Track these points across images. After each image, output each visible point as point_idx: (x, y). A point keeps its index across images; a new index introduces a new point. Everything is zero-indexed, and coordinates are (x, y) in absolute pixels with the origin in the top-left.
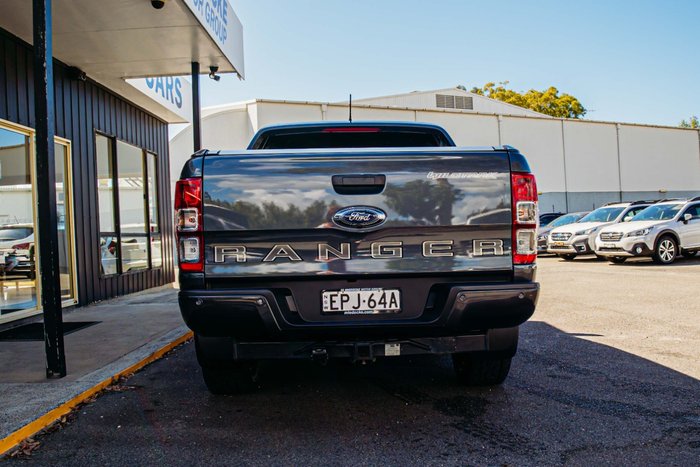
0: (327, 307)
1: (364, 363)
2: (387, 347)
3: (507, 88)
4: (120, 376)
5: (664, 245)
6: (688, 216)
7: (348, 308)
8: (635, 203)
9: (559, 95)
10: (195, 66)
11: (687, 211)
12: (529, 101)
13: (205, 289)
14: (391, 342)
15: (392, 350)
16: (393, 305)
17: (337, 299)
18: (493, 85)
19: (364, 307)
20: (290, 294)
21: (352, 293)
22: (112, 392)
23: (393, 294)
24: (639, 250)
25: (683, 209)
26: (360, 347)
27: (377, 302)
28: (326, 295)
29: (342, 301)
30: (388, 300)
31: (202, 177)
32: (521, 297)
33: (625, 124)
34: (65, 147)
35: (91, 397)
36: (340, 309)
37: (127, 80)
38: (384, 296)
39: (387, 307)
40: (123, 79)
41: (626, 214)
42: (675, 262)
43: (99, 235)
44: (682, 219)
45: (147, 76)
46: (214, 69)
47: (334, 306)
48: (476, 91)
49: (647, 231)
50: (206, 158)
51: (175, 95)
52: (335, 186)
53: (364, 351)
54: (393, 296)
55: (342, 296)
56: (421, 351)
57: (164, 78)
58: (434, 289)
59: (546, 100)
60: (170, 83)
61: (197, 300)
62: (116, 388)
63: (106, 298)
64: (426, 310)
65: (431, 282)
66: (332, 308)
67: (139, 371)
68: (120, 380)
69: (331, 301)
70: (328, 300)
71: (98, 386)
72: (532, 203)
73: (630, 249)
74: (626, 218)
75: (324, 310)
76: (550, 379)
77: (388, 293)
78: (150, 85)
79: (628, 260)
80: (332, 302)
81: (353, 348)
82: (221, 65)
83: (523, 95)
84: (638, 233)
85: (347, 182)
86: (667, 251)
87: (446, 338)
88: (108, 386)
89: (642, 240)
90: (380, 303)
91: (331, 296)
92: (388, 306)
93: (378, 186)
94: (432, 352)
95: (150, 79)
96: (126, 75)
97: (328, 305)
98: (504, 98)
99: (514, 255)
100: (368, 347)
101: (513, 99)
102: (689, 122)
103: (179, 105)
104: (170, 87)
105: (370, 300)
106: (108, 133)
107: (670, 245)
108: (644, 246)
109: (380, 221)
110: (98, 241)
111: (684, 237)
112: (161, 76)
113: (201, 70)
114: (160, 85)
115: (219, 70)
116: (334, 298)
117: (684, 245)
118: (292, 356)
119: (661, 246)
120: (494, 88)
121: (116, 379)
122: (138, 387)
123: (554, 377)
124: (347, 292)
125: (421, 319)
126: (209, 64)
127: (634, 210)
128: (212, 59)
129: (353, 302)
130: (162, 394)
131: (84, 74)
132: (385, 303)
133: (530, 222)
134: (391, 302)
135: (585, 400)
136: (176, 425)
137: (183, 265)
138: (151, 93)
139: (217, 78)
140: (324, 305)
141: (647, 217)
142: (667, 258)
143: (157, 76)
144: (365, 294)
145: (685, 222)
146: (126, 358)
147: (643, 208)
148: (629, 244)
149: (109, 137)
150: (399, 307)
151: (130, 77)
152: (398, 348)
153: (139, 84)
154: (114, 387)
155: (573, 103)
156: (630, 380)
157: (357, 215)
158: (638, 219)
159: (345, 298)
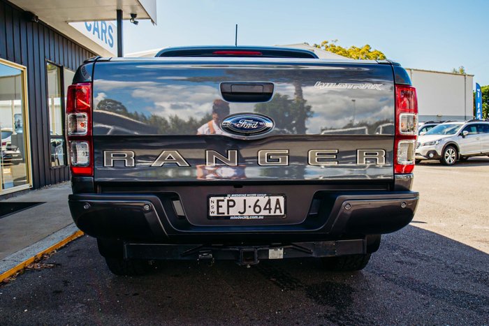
0: (213, 212)
1: (249, 267)
2: (271, 251)
3: (337, 45)
4: (43, 254)
5: (448, 152)
6: (465, 132)
7: (234, 212)
8: (427, 123)
9: (371, 50)
10: (119, 13)
11: (465, 129)
12: (351, 54)
13: (96, 192)
14: (275, 247)
15: (276, 254)
16: (278, 211)
17: (224, 204)
18: (327, 42)
19: (250, 212)
20: (177, 199)
21: (239, 199)
22: (33, 270)
23: (278, 200)
24: (431, 155)
25: (462, 128)
26: (245, 253)
27: (262, 208)
28: (213, 199)
29: (229, 206)
30: (273, 207)
31: (92, 82)
32: (403, 206)
33: (416, 70)
34: (22, 71)
35: (12, 276)
36: (226, 215)
37: (70, 24)
38: (269, 202)
39: (272, 214)
40: (66, 22)
41: (421, 130)
42: (455, 164)
43: (49, 137)
44: (461, 134)
45: (85, 21)
46: (134, 16)
47: (221, 210)
48: (316, 46)
49: (437, 142)
50: (97, 63)
51: (108, 38)
52: (223, 93)
53: (249, 256)
54: (278, 202)
55: (228, 201)
56: (303, 255)
57: (100, 23)
58: (318, 196)
59: (363, 53)
60: (104, 28)
61: (84, 204)
62: (38, 266)
63: (55, 183)
64: (309, 217)
65: (315, 189)
66: (218, 213)
67: (62, 248)
68: (42, 258)
69: (217, 206)
70: (215, 205)
71: (20, 266)
72: (412, 115)
73: (425, 154)
74: (421, 133)
75: (211, 215)
76: (399, 264)
77: (273, 199)
78: (89, 29)
79: (422, 161)
80: (219, 207)
81: (238, 252)
82: (140, 13)
83: (347, 50)
84: (431, 144)
85: (236, 89)
86: (450, 156)
87: (326, 243)
88: (30, 265)
89: (433, 149)
90: (265, 209)
91: (218, 201)
92: (272, 211)
93: (267, 94)
94: (314, 255)
95: (88, 23)
96: (69, 19)
97: (215, 210)
98: (334, 51)
99: (396, 165)
100: (253, 252)
101: (341, 52)
102: (458, 70)
103: (111, 45)
104: (104, 31)
105: (255, 206)
106: (57, 62)
107: (453, 152)
108: (435, 152)
109: (268, 129)
110: (49, 141)
111: (462, 147)
112: (97, 20)
113: (124, 16)
114: (96, 29)
115: (138, 16)
116: (220, 203)
117: (462, 152)
118: (179, 258)
119: (447, 153)
120: (328, 45)
121: (39, 257)
122: (57, 265)
123: (401, 262)
124: (234, 197)
125: (304, 225)
126: (130, 12)
127: (427, 127)
128: (132, 7)
129: (239, 207)
130: (74, 274)
131: (37, 17)
132: (270, 209)
133: (411, 133)
134: (276, 208)
135: (436, 289)
136: (77, 310)
137: (74, 169)
138: (89, 34)
139: (136, 23)
140: (211, 210)
141: (436, 132)
142: (450, 161)
143: (95, 20)
144: (251, 199)
145: (464, 137)
146: (53, 236)
147: (433, 126)
148: (424, 151)
149: (58, 66)
150: (283, 214)
151: (72, 21)
152: (282, 252)
153: (79, 27)
154: (36, 265)
155: (380, 55)
156: (466, 268)
157: (245, 123)
158: (430, 134)
159: (231, 203)
